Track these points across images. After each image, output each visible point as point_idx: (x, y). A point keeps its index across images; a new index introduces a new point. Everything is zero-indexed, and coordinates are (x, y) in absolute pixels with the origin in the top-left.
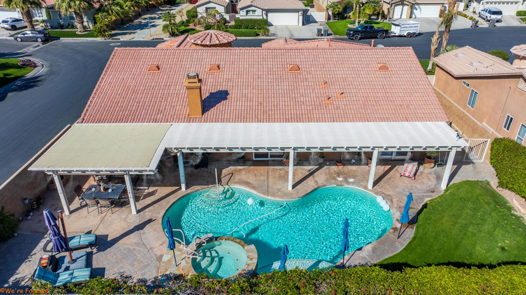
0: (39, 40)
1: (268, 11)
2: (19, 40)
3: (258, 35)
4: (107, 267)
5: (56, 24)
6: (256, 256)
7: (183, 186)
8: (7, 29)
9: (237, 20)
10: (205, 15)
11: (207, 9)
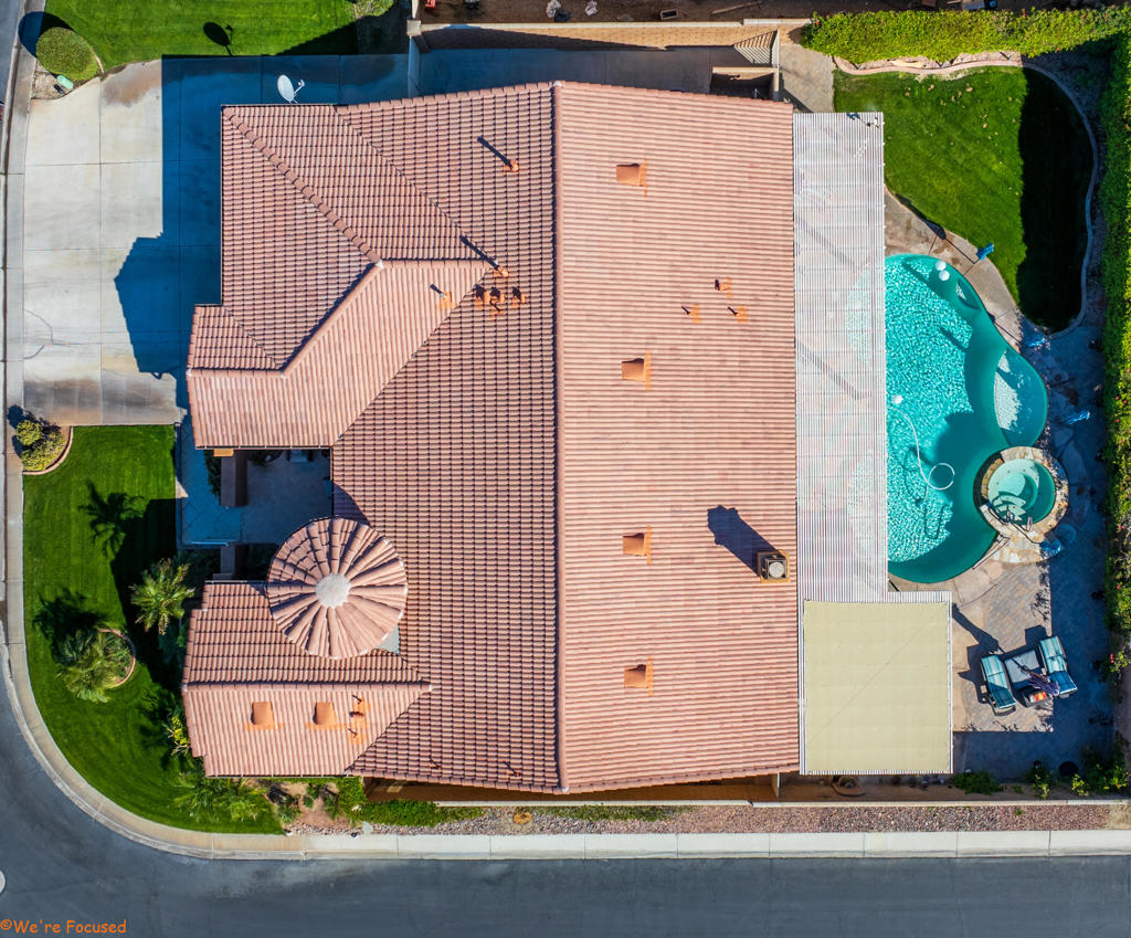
4: (1024, 628)
6: (1021, 448)
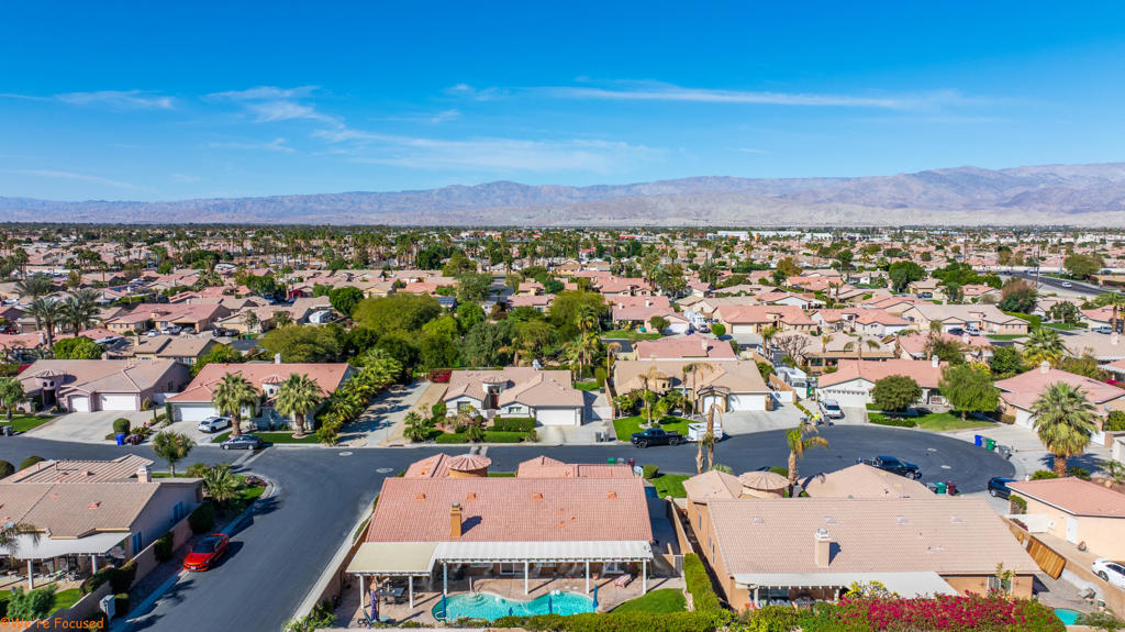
0: (251, 447)
1: (536, 408)
2: (226, 447)
3: (522, 440)
5: (264, 425)
7: (445, 590)
8: (204, 432)
9: (498, 419)
10: (455, 412)
11: (459, 403)
